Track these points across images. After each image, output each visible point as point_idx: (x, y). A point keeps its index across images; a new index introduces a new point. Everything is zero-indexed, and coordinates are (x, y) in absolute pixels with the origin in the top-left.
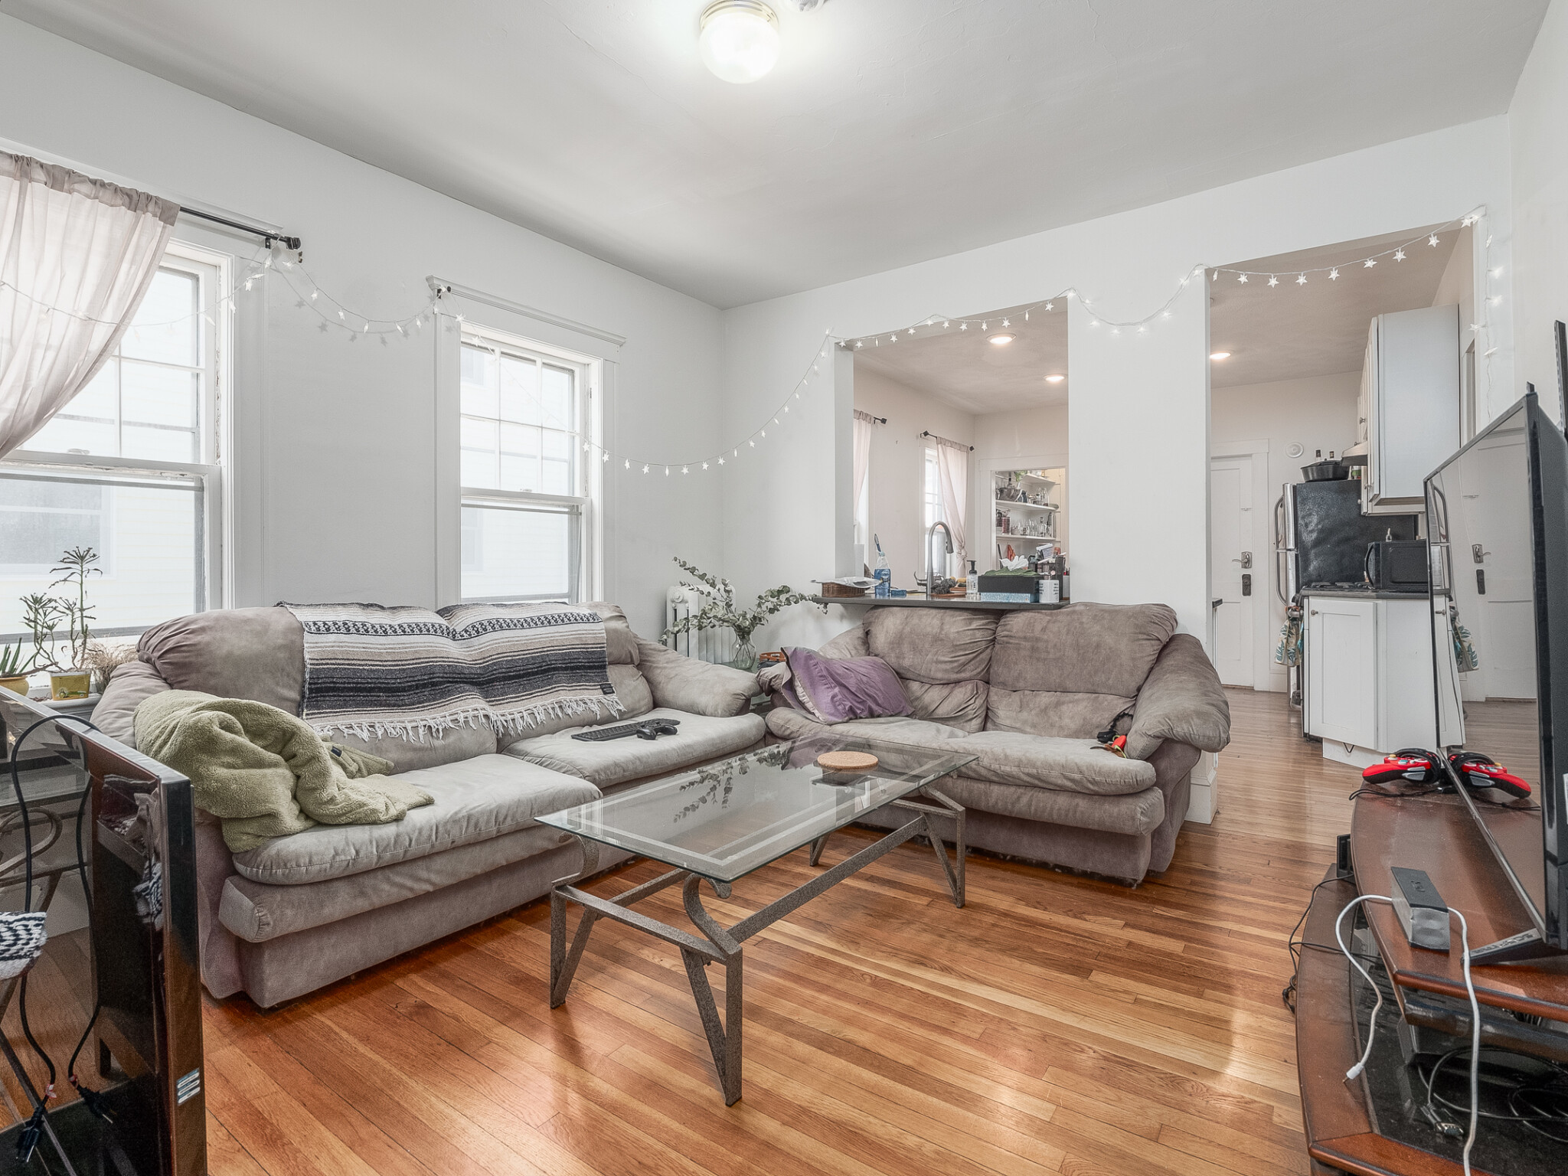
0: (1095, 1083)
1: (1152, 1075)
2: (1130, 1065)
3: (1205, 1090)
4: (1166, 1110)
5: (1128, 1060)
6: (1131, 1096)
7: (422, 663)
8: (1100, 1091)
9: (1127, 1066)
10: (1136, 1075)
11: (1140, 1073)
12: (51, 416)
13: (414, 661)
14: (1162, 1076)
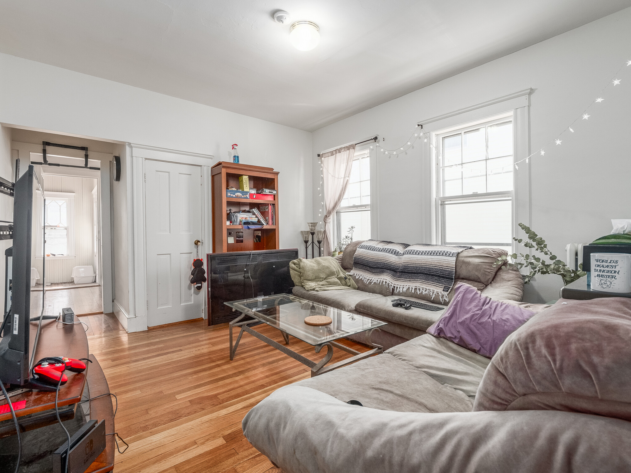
0: (175, 409)
1: (163, 422)
2: (172, 420)
3: (144, 430)
4: (151, 417)
5: (174, 421)
6: (162, 414)
7: (379, 261)
8: (172, 409)
9: (172, 419)
10: (167, 419)
11: (166, 420)
12: (342, 200)
13: (377, 260)
14: (159, 424)
